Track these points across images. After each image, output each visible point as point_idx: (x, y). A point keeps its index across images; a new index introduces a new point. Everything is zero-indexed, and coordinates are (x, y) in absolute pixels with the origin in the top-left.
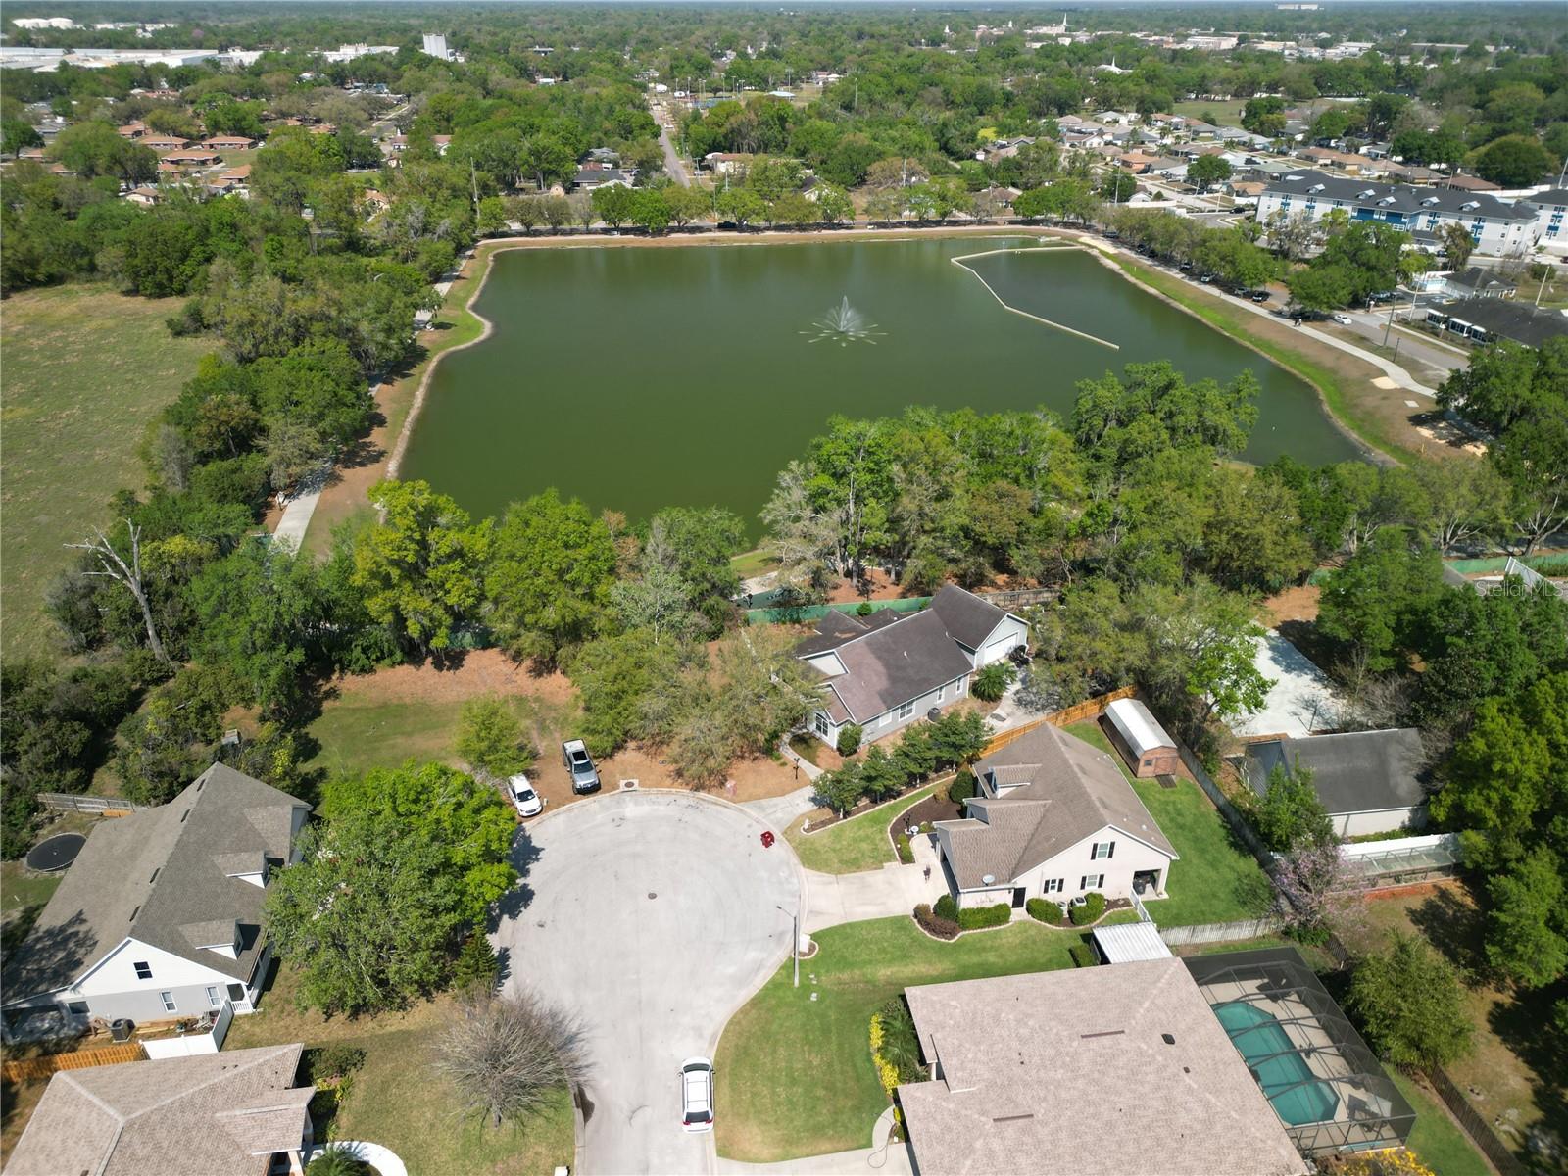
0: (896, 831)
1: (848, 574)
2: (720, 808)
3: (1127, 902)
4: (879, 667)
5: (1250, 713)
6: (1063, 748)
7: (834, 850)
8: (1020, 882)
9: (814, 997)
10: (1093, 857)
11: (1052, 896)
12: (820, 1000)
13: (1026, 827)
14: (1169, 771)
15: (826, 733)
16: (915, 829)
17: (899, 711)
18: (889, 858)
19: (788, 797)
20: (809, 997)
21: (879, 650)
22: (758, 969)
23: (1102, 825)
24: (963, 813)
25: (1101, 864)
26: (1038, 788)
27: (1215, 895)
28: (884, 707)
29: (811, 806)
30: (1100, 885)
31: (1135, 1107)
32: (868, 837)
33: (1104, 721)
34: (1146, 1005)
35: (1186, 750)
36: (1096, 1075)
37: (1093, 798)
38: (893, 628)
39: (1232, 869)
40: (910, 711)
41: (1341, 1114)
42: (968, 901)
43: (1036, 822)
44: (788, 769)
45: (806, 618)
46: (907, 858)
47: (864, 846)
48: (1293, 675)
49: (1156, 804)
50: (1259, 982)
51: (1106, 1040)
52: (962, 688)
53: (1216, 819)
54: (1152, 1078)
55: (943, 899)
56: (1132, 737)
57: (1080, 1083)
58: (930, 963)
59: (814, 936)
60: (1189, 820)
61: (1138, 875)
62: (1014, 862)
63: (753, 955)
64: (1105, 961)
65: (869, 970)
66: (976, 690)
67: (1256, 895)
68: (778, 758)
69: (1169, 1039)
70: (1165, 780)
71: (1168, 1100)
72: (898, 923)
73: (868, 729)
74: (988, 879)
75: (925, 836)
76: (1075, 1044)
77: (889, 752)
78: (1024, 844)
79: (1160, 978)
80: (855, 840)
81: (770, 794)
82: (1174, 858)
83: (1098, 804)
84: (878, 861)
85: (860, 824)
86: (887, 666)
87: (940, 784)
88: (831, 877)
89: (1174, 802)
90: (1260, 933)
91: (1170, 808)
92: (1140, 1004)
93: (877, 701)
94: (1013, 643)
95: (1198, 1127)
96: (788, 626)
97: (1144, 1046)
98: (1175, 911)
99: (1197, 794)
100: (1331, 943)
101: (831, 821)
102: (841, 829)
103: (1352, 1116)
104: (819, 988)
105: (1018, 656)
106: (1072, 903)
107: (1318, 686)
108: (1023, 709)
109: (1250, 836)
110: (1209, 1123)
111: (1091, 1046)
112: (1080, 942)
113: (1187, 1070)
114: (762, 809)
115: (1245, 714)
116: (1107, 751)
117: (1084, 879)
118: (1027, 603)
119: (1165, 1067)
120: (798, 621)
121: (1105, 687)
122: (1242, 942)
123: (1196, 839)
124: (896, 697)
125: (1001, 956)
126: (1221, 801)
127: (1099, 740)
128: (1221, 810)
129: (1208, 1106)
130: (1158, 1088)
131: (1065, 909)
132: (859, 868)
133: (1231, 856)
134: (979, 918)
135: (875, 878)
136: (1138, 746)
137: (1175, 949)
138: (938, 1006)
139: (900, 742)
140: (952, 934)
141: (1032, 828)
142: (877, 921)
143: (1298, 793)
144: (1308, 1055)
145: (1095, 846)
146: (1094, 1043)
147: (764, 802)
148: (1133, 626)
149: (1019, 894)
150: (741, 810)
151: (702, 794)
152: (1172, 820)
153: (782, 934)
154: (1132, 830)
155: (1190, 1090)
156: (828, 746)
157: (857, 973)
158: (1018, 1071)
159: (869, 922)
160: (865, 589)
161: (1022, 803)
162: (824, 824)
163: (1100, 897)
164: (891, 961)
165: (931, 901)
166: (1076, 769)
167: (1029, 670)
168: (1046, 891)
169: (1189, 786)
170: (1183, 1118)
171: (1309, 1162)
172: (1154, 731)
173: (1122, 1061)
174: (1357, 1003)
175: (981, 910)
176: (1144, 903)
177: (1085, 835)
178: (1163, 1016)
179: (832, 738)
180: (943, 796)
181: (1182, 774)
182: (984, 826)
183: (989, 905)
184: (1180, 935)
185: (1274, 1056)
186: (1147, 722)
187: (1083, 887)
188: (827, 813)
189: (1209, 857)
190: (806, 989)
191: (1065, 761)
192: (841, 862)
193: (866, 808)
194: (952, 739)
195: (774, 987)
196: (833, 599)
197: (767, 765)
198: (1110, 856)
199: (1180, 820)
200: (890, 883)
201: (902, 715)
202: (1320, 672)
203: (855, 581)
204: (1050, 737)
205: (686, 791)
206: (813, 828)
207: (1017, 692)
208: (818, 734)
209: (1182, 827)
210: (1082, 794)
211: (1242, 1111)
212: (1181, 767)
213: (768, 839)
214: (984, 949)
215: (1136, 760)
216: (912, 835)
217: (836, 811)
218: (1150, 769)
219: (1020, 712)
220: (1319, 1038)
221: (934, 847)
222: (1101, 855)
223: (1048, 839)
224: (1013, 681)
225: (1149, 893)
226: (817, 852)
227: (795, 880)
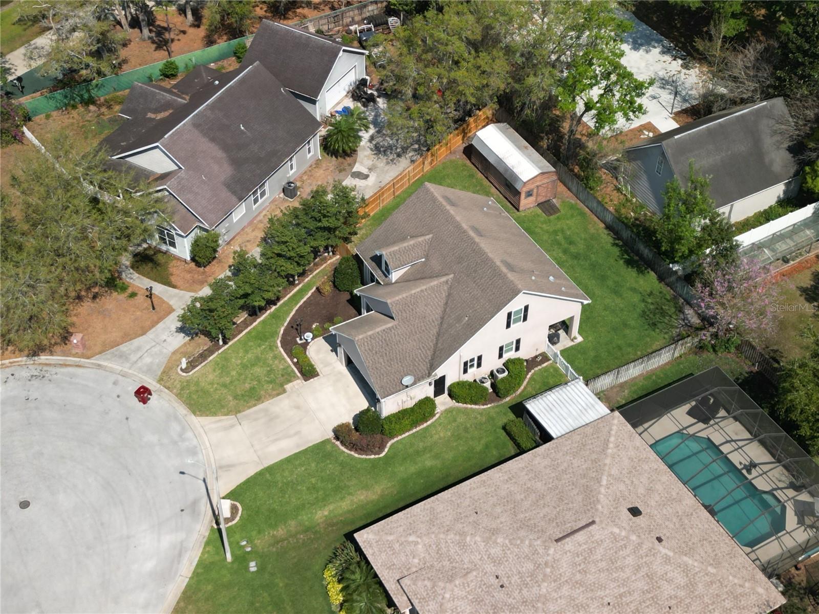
0: (288, 344)
1: (135, 23)
2: (70, 369)
3: (544, 357)
6: (452, 210)
7: (225, 386)
8: (439, 373)
9: (253, 566)
10: (508, 326)
11: (474, 374)
12: (261, 569)
13: (434, 312)
14: (549, 196)
15: (173, 244)
16: (308, 336)
17: (252, 198)
18: (289, 377)
19: (151, 334)
20: (247, 568)
22: (180, 555)
23: (515, 293)
24: (356, 303)
25: (518, 328)
26: (436, 264)
27: (625, 325)
28: (232, 195)
29: (181, 340)
30: (517, 349)
31: (621, 596)
32: (258, 359)
33: (471, 152)
34: (604, 482)
35: (563, 169)
36: (578, 577)
37: (498, 263)
39: (634, 290)
40: (263, 194)
41: (791, 519)
42: (389, 406)
43: (442, 303)
44: (141, 299)
45: (101, 96)
46: (308, 372)
47: (258, 370)
48: (642, 51)
49: (545, 237)
50: (687, 407)
51: (580, 537)
52: (313, 149)
53: (606, 238)
54: (630, 560)
56: (507, 169)
57: (565, 590)
58: (366, 487)
59: (230, 496)
60: (581, 247)
61: (552, 328)
62: (430, 353)
63: (168, 540)
64: (546, 437)
65: (304, 517)
66: (326, 146)
67: (663, 313)
68: (124, 288)
69: (635, 512)
70: (547, 207)
71: (649, 576)
72: (319, 451)
73: (222, 230)
74: (407, 380)
75: (320, 341)
76: (551, 551)
77: (255, 253)
78: (435, 331)
79: (606, 442)
80: (245, 367)
81: (128, 336)
82: (586, 302)
83: (504, 269)
84: (278, 384)
85: (243, 344)
86: (225, 148)
87: (320, 273)
88: (230, 420)
89: (563, 231)
90: (677, 355)
91: (560, 237)
92: (599, 481)
93: (225, 194)
94: (351, 78)
95: (682, 594)
96: (81, 109)
97: (616, 530)
98: (592, 354)
99: (582, 214)
100: (744, 347)
101: (211, 351)
102: (225, 357)
104: (255, 554)
105: (359, 92)
106: (492, 374)
107: (668, 58)
108: (383, 159)
109: (646, 252)
110: (691, 586)
111: (567, 548)
112: (512, 416)
113: (659, 540)
114: (124, 357)
116: (488, 194)
117: (501, 349)
118: (353, 22)
119: (640, 545)
120: (91, 101)
122: (662, 368)
123: (593, 266)
124: (247, 184)
125: (436, 457)
126: (609, 218)
128: (608, 227)
129: (686, 570)
130: (638, 568)
131: (488, 384)
132: (259, 399)
133: (630, 275)
134: (404, 420)
135: (280, 405)
136: (516, 178)
138: (396, 546)
140: (382, 447)
141: (439, 311)
142: (297, 456)
144: (749, 471)
145: (509, 315)
146: (569, 544)
147: (124, 348)
149: (439, 385)
150: (100, 366)
151: (44, 358)
152: (565, 251)
153: (195, 503)
154: (542, 289)
155: (667, 560)
156: (178, 259)
157: (292, 523)
158: (500, 595)
159: (289, 460)
160: (161, 39)
161: (420, 285)
162: (203, 356)
163: (519, 359)
164: (324, 501)
165: (350, 418)
166: (472, 233)
167: (376, 109)
168: (465, 371)
169: (572, 207)
170: (667, 590)
171: (774, 580)
172: (529, 157)
173: (599, 553)
175: (405, 413)
176: (562, 352)
177: (499, 309)
178: (622, 487)
179: (183, 248)
180: (328, 289)
181: (564, 197)
182: (391, 324)
183: (410, 404)
184: (605, 382)
186: (519, 147)
187: (501, 356)
188: (203, 343)
189: (610, 283)
190: (241, 559)
191: (458, 226)
192: (236, 397)
193: (246, 324)
195: (204, 570)
196: (125, 61)
197: (112, 301)
198: (525, 319)
199: (573, 249)
200: (298, 407)
201: (256, 201)
202: (666, 42)
203: (146, 31)
204: (434, 200)
205: (23, 359)
206: (192, 365)
207: (372, 138)
208: (164, 248)
209: (576, 257)
210: (486, 261)
211: (717, 563)
212: (561, 188)
213: (143, 394)
214: (418, 453)
215: (517, 193)
216: (307, 344)
217: (214, 339)
218: (532, 199)
219: (381, 163)
220: (757, 452)
221: (334, 350)
222: (516, 321)
223: (459, 319)
224: (367, 128)
225: (565, 342)
226: (206, 393)
227: (189, 434)
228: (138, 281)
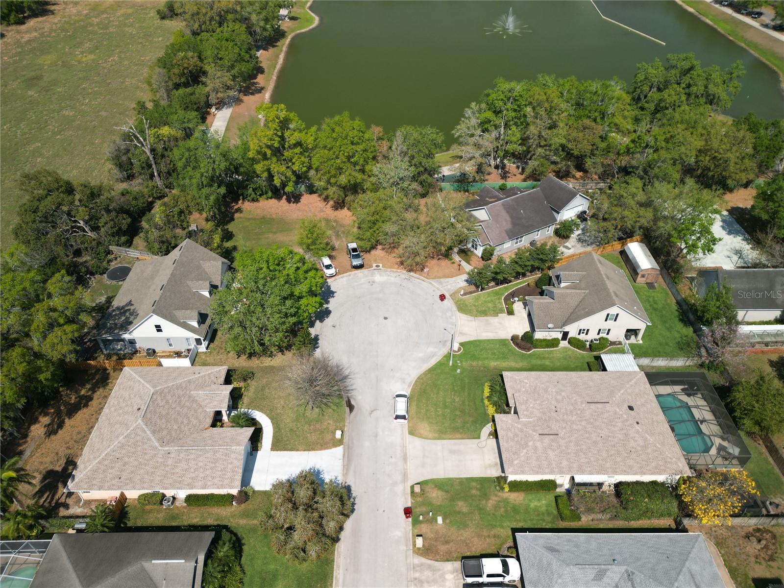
0: (506, 299)
1: (497, 167)
2: (420, 281)
3: (620, 343)
4: (508, 218)
5: (704, 254)
6: (599, 265)
7: (475, 306)
8: (566, 329)
9: (459, 371)
10: (606, 320)
11: (582, 337)
12: (461, 373)
13: (573, 303)
14: (653, 281)
15: (476, 249)
16: (516, 299)
17: (515, 241)
18: (502, 311)
19: (454, 279)
20: (456, 371)
21: (508, 208)
22: (433, 356)
23: (613, 305)
24: (542, 293)
25: (610, 324)
26: (583, 285)
27: (667, 344)
28: (507, 238)
29: (465, 284)
30: (608, 334)
31: (609, 436)
32: (492, 301)
33: (623, 253)
34: (622, 392)
35: (665, 271)
36: (592, 420)
37: (611, 291)
38: (517, 197)
39: (678, 332)
40: (521, 241)
41: (713, 451)
42: (539, 335)
43: (579, 300)
44: (456, 265)
45: (472, 190)
46: (511, 312)
47: (490, 305)
48: (732, 236)
49: (644, 297)
50: (682, 387)
51: (600, 405)
52: (550, 231)
53: (674, 307)
54: (619, 425)
55: (526, 333)
56: (636, 262)
57: (583, 423)
58: (516, 362)
59: (461, 344)
60: (660, 306)
61: (628, 331)
62: (565, 319)
63: (431, 349)
64: (604, 369)
65: (486, 362)
66: (557, 233)
67: (689, 346)
68: (451, 259)
69: (631, 408)
70: (650, 285)
71: (626, 435)
72: (503, 342)
73: (498, 248)
74: (550, 326)
75: (521, 303)
76: (584, 405)
77: (508, 261)
78: (571, 311)
79: (631, 381)
80: (485, 302)
81: (445, 277)
82: (648, 324)
83: (613, 294)
84: (496, 312)
85: (489, 293)
86: (512, 217)
87: (532, 278)
88: (471, 318)
89: (653, 297)
90: (687, 364)
91: (651, 299)
92: (619, 391)
93: (504, 234)
94: (580, 209)
95: (639, 449)
96: (462, 193)
97: (618, 410)
98: (644, 350)
99: (667, 294)
100: (724, 372)
101: (474, 292)
102: (479, 296)
103: (718, 453)
104: (462, 367)
105: (582, 216)
106: (592, 341)
107: (745, 243)
108: (580, 244)
109: (691, 317)
110: (645, 447)
111: (591, 407)
112: (593, 359)
113: (638, 423)
114: (441, 283)
115: (701, 255)
116: (622, 268)
117: (600, 330)
118: (591, 188)
119: (627, 420)
120: (467, 191)
121: (626, 235)
122: (677, 367)
123: (662, 316)
124: (514, 234)
125: (552, 362)
126: (679, 298)
127: (619, 262)
128: (678, 303)
129: (645, 440)
130: (622, 429)
131: (588, 343)
132: (486, 315)
133: (680, 326)
134: (544, 343)
135: (494, 320)
136: (639, 267)
137: (641, 368)
138: (518, 382)
139: (514, 256)
140: (529, 350)
141: (576, 303)
142: (492, 340)
143: (722, 297)
144: (701, 423)
145: (608, 315)
146: (593, 406)
147: (442, 280)
148: (647, 204)
149: (565, 335)
150: (430, 283)
151: (412, 274)
152: (651, 306)
153: (446, 341)
154: (629, 309)
155: (638, 432)
156: (476, 255)
157: (480, 363)
158: (554, 414)
159: (488, 340)
160: (504, 176)
161: (573, 291)
162: (471, 293)
163: (607, 339)
164: (497, 360)
165: (520, 333)
166: (604, 276)
167: (586, 225)
168: (579, 334)
169: (663, 289)
170: (632, 444)
172: (649, 260)
173: (605, 415)
174: (731, 402)
175: (545, 340)
176: (629, 344)
177: (603, 309)
178: (630, 398)
179: (479, 252)
180: (533, 284)
181: (661, 283)
182: (552, 301)
183: (549, 338)
184: (645, 361)
185: (683, 421)
186: (646, 255)
187: (598, 334)
188: (473, 288)
189: (667, 325)
190: (455, 367)
191: (599, 272)
192: (477, 311)
193: (493, 287)
194: (541, 256)
195: (440, 365)
196: (487, 180)
197: (445, 262)
198: (615, 320)
199: (655, 306)
200: (500, 323)
201: (516, 243)
202: (747, 236)
203: (500, 171)
204: (593, 259)
205: (405, 272)
206: (465, 294)
207: (579, 235)
208: (472, 249)
209: (655, 309)
210: (606, 289)
211: (663, 444)
212: (661, 279)
213: (442, 297)
214: (544, 358)
215: (637, 274)
216: (513, 303)
217: (477, 287)
218: (644, 279)
219: (579, 245)
220: (709, 416)
221: (525, 308)
222: (610, 320)
223: (584, 309)
224: (578, 229)
225: (633, 340)
226: (466, 306)
227: (454, 318)
228: (457, 258)
